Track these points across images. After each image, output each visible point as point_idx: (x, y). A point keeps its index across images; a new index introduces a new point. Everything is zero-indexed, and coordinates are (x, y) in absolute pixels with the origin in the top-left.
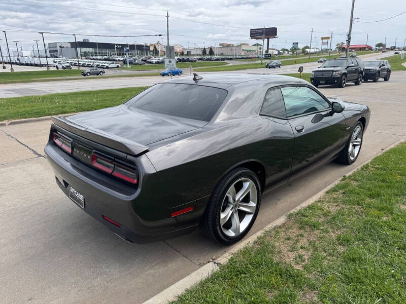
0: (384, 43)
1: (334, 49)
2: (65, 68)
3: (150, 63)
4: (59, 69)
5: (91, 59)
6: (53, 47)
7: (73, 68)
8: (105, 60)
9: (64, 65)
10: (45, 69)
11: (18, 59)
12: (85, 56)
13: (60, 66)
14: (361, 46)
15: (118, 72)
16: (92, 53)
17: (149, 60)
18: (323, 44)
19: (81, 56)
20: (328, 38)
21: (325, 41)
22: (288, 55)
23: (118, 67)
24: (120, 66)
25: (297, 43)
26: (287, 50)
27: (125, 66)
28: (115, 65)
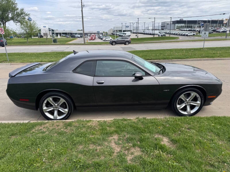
2: (162, 36)
3: (218, 32)
4: (160, 36)
5: (181, 30)
6: (163, 24)
7: (167, 35)
8: (189, 30)
9: (162, 34)
10: (152, 36)
11: (144, 31)
12: (179, 28)
13: (160, 35)
15: (192, 38)
16: (183, 26)
17: (218, 30)
19: (177, 28)
23: (194, 35)
24: (195, 34)
27: (198, 34)
28: (192, 34)
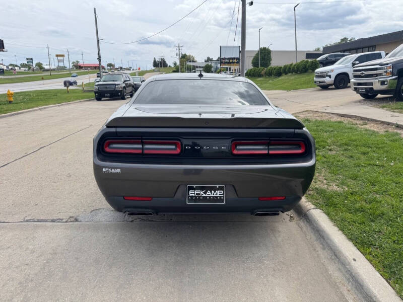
0: (113, 63)
1: (71, 67)
14: (95, 65)
18: (59, 61)
20: (63, 56)
21: (60, 58)
22: (20, 71)
25: (32, 59)
26: (16, 66)
